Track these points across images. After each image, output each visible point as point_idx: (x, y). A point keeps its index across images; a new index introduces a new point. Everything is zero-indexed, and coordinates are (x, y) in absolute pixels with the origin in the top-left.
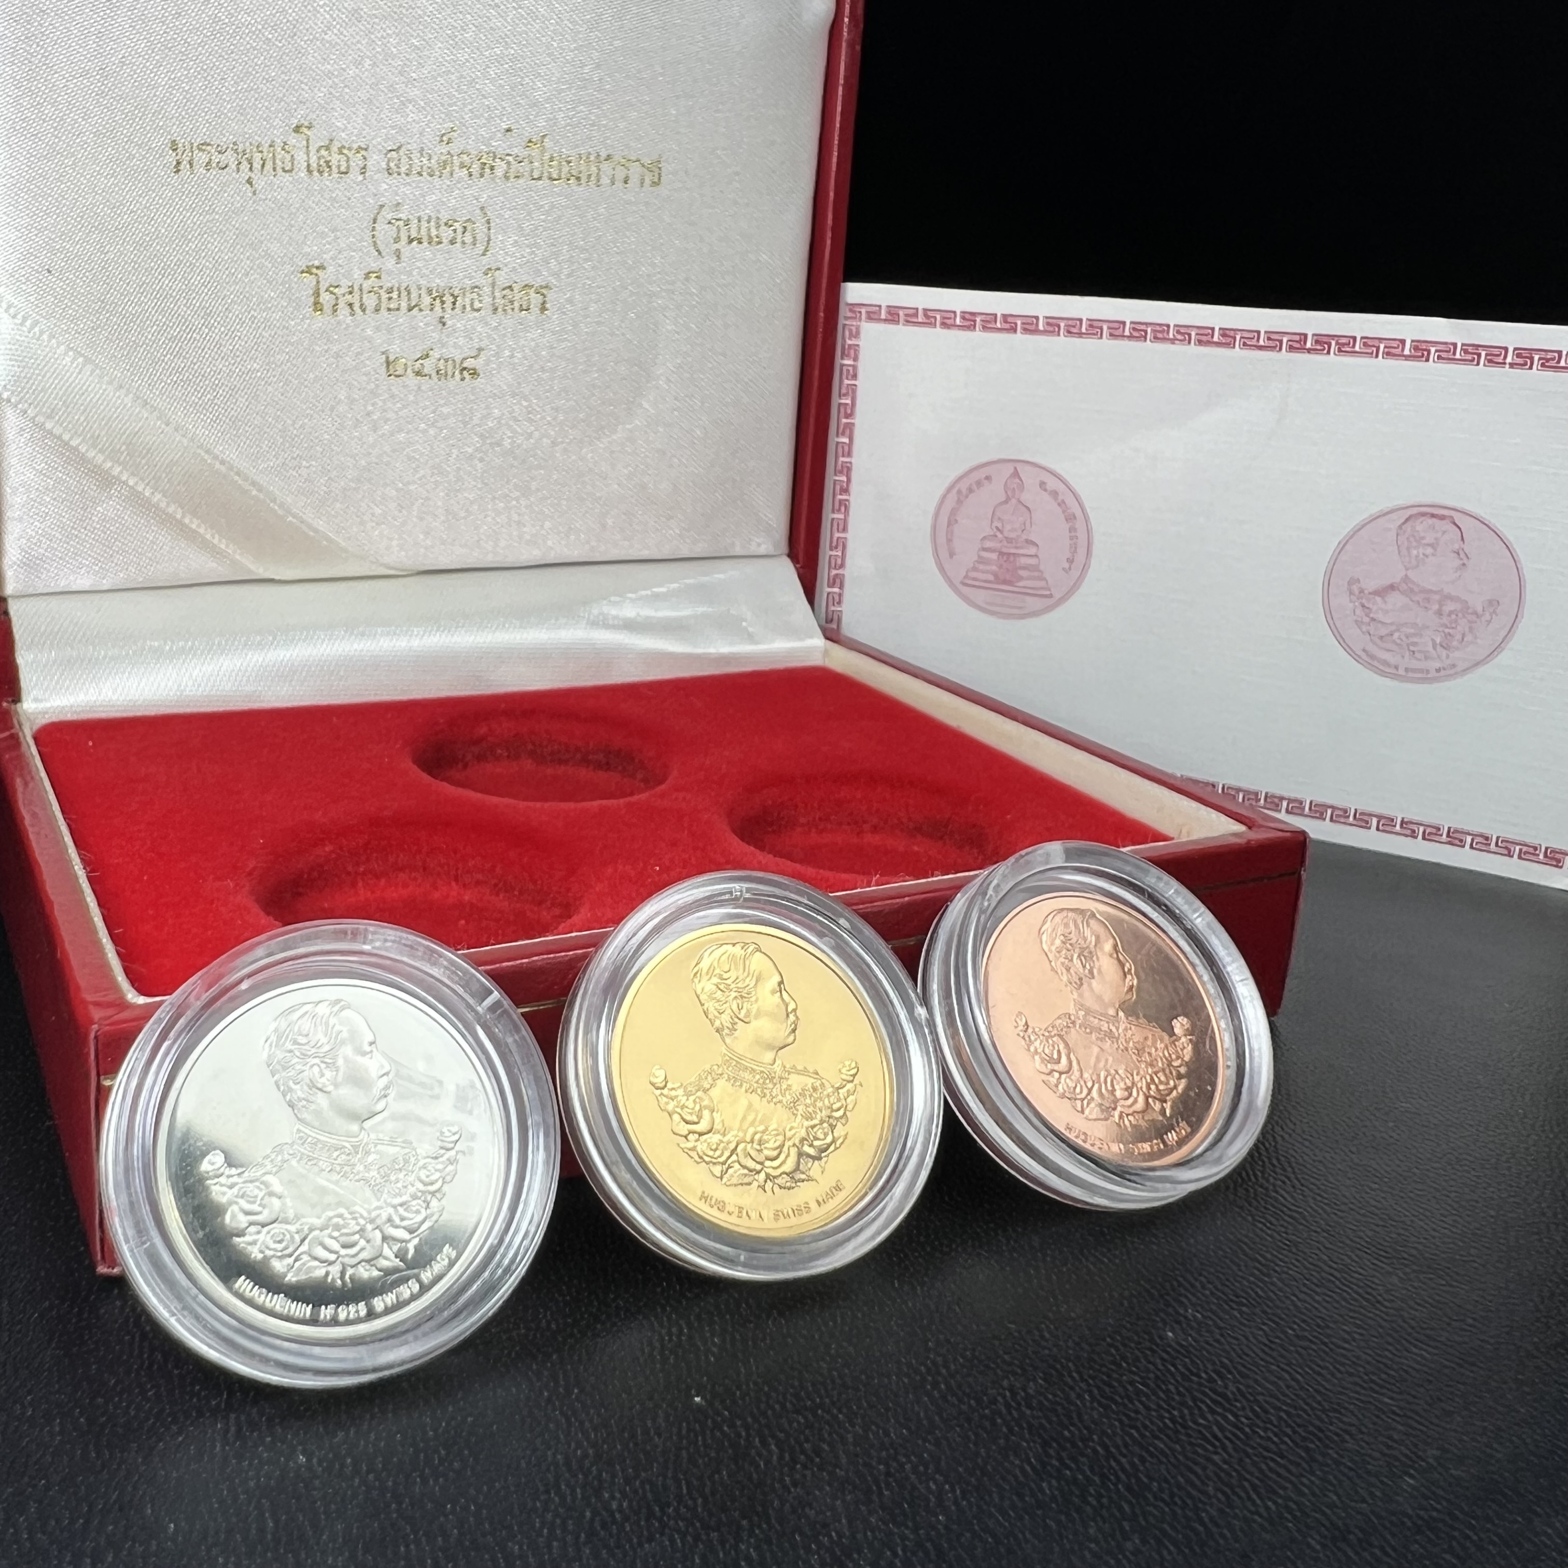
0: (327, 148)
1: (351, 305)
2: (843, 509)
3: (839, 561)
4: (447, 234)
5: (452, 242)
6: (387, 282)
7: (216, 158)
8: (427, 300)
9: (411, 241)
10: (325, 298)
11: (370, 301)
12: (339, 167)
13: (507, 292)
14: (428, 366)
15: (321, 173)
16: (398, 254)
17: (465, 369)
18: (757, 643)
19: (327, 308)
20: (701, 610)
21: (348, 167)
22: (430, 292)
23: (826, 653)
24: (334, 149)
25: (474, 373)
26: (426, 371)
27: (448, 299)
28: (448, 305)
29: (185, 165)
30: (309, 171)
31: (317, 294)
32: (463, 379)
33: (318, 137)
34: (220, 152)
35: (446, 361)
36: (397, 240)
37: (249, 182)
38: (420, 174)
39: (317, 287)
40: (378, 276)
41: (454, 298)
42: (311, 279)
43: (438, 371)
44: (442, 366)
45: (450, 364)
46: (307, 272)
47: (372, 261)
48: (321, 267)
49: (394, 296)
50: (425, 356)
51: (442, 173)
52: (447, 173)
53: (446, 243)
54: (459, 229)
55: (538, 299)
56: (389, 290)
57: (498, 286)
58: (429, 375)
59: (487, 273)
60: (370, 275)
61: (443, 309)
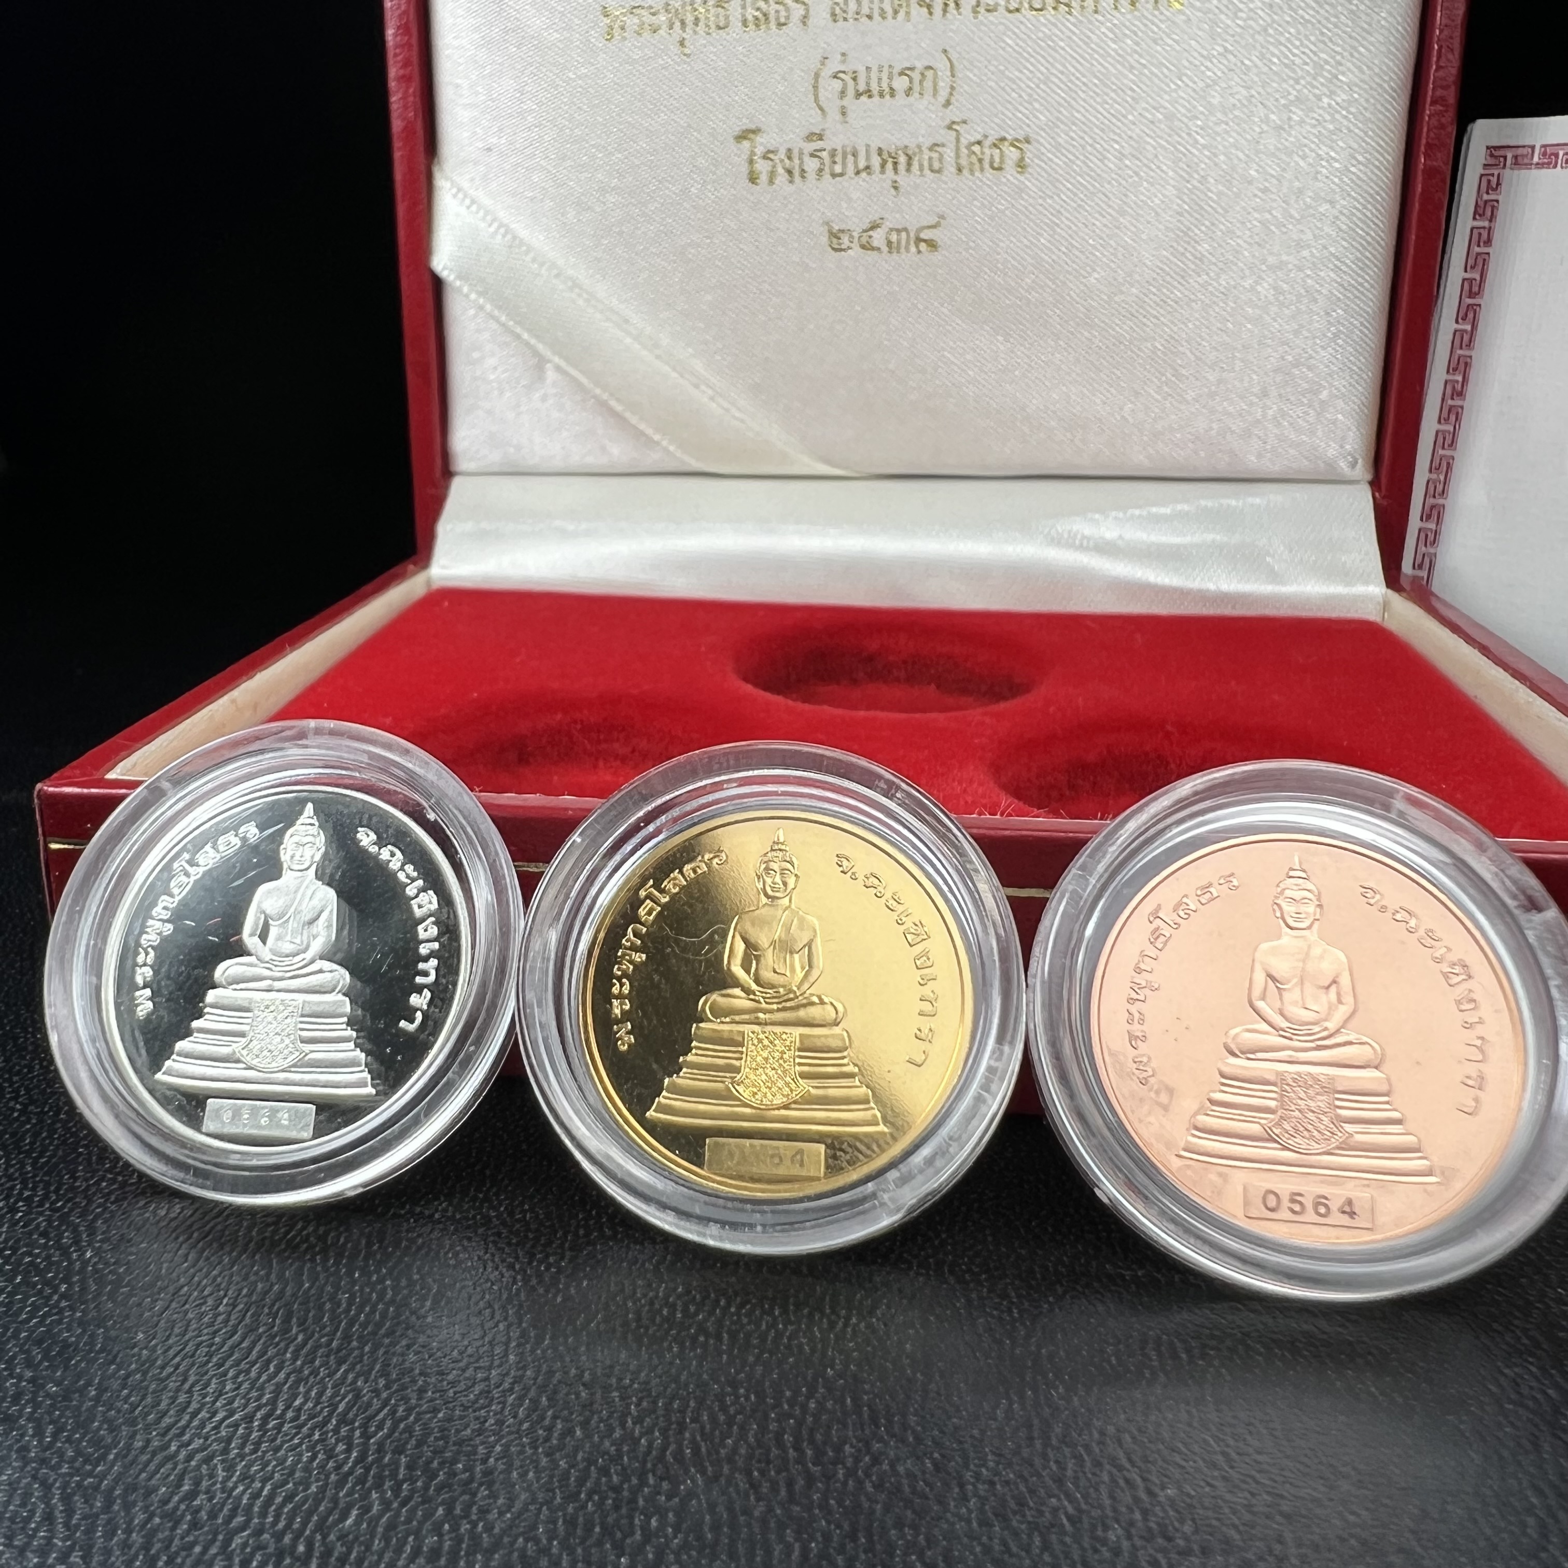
1: (790, 172)
2: (1453, 418)
3: (1440, 488)
4: (901, 83)
5: (909, 92)
6: (826, 144)
7: (648, 18)
8: (876, 161)
9: (858, 95)
10: (762, 167)
11: (812, 166)
12: (777, 19)
13: (976, 148)
14: (878, 238)
15: (758, 27)
16: (844, 111)
17: (921, 240)
18: (1283, 583)
19: (764, 178)
20: (1210, 537)
21: (787, 18)
22: (880, 151)
23: (1386, 606)
25: (932, 245)
26: (875, 244)
27: (902, 159)
28: (902, 167)
29: (616, 32)
30: (745, 23)
31: (751, 162)
32: (919, 252)
34: (654, 14)
35: (898, 231)
36: (843, 93)
37: (682, 43)
38: (870, 17)
39: (753, 153)
40: (820, 137)
41: (910, 158)
42: (746, 144)
43: (889, 243)
44: (894, 237)
45: (904, 235)
46: (742, 137)
47: (815, 121)
48: (756, 131)
49: (838, 159)
50: (874, 227)
51: (896, 12)
52: (901, 15)
53: (900, 95)
54: (916, 76)
55: (1012, 154)
56: (833, 153)
57: (964, 142)
58: (879, 249)
59: (950, 128)
60: (812, 137)
61: (895, 169)
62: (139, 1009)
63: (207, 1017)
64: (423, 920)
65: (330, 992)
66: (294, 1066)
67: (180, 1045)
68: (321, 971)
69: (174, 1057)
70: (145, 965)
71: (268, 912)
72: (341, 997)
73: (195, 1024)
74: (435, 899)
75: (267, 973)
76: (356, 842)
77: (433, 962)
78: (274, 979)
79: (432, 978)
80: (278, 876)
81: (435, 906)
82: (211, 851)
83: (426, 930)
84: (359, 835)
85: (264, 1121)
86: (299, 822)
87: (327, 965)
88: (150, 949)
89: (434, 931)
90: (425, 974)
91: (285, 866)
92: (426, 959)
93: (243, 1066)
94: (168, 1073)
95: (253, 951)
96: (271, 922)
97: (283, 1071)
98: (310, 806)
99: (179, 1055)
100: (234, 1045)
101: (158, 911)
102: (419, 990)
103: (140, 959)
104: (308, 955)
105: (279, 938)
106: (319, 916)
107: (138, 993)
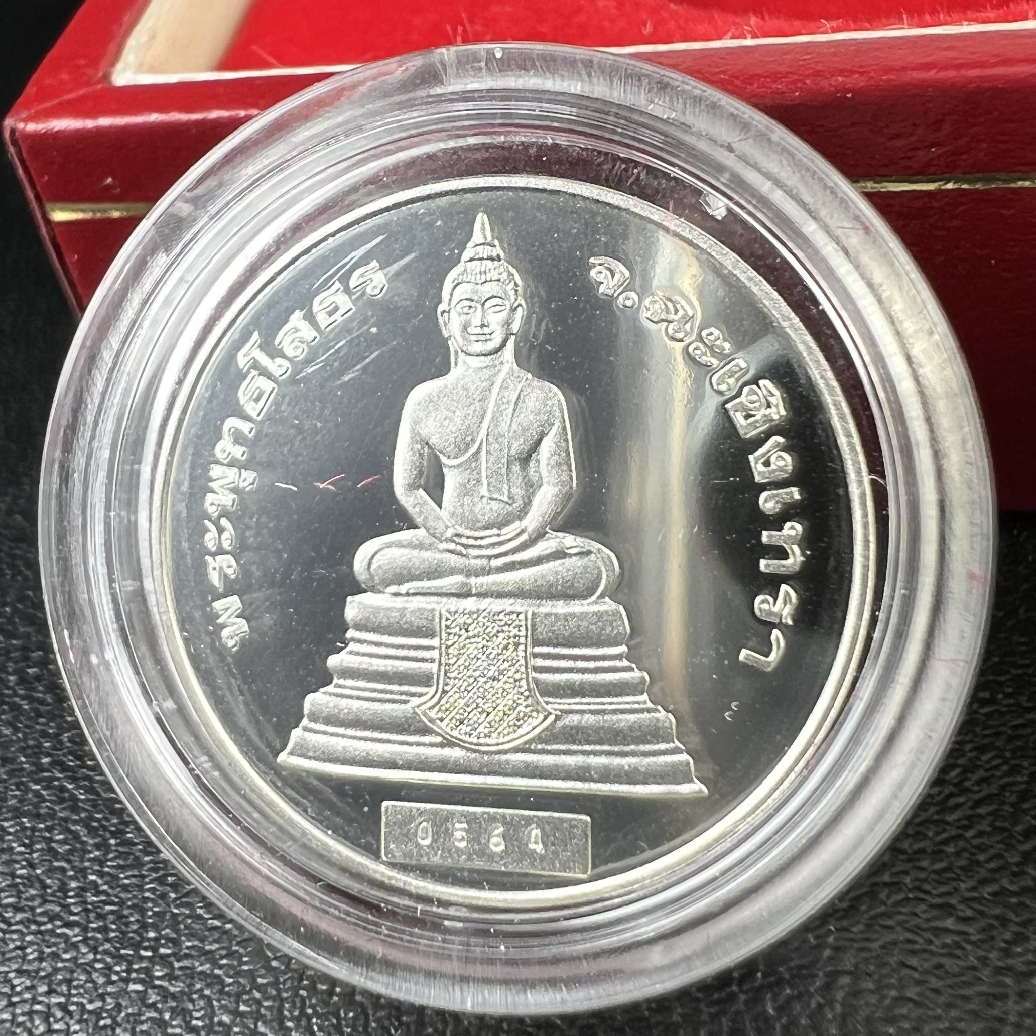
62: (225, 633)
63: (352, 646)
64: (759, 442)
65: (585, 598)
66: (539, 739)
67: (312, 701)
68: (559, 554)
69: (305, 722)
70: (221, 551)
71: (433, 441)
72: (609, 605)
73: (333, 661)
74: (777, 397)
75: (453, 560)
76: (590, 287)
77: (793, 529)
78: (470, 573)
79: (795, 559)
80: (443, 370)
81: (778, 411)
82: (304, 326)
83: (767, 464)
84: (593, 273)
85: (497, 844)
86: (466, 256)
87: (570, 540)
88: (224, 522)
89: (784, 462)
90: (781, 553)
91: (453, 345)
92: (777, 522)
93: (439, 739)
94: (302, 751)
95: (419, 520)
96: (444, 460)
97: (516, 750)
98: (481, 219)
99: (314, 718)
100: (415, 701)
101: (226, 448)
102: (772, 583)
103: (210, 539)
104: (531, 522)
105: (465, 491)
106: (538, 442)
107: (218, 605)
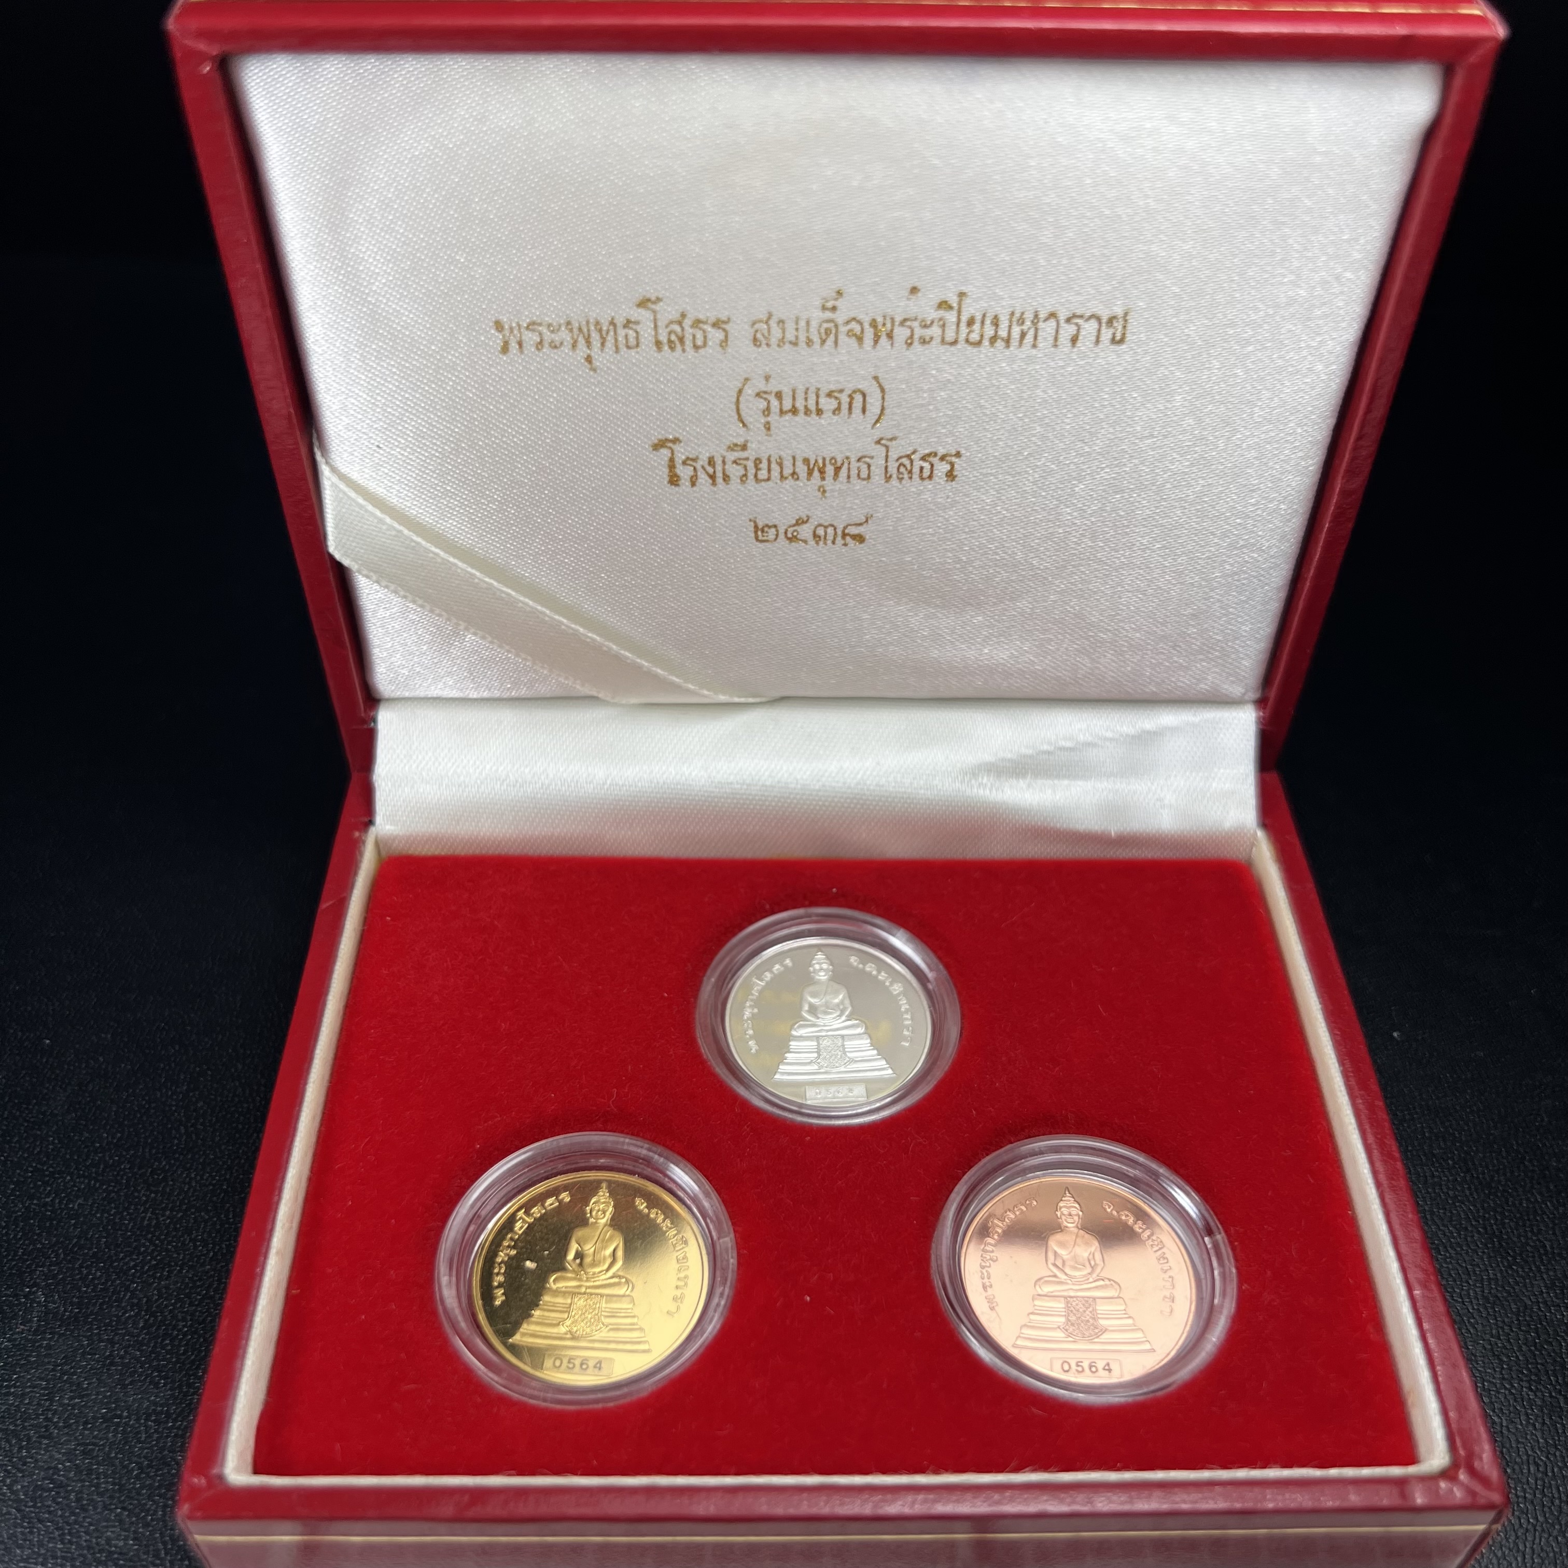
0: (680, 323)
1: (712, 477)
4: (828, 404)
5: (836, 411)
6: (751, 454)
7: (548, 337)
8: (802, 469)
9: (783, 413)
10: (682, 470)
11: (735, 472)
12: (694, 341)
13: (905, 461)
14: (805, 531)
15: (672, 349)
16: (768, 427)
17: (848, 534)
19: (685, 480)
21: (705, 341)
22: (806, 461)
24: (687, 323)
25: (860, 539)
26: (801, 536)
27: (830, 470)
28: (829, 475)
29: (513, 347)
30: (658, 344)
31: (672, 465)
32: (845, 544)
33: (667, 312)
34: (554, 332)
35: (825, 527)
36: (767, 411)
37: (588, 359)
38: (795, 344)
39: (672, 460)
40: (744, 447)
41: (837, 470)
42: (665, 453)
43: (815, 535)
44: (821, 532)
45: (830, 531)
46: (658, 446)
47: (736, 434)
48: (676, 441)
49: (764, 465)
50: (800, 522)
51: (823, 342)
52: (830, 341)
53: (827, 415)
54: (845, 399)
55: (944, 467)
56: (758, 461)
57: (893, 455)
58: (805, 542)
59: (878, 442)
60: (732, 448)
61: (823, 479)
